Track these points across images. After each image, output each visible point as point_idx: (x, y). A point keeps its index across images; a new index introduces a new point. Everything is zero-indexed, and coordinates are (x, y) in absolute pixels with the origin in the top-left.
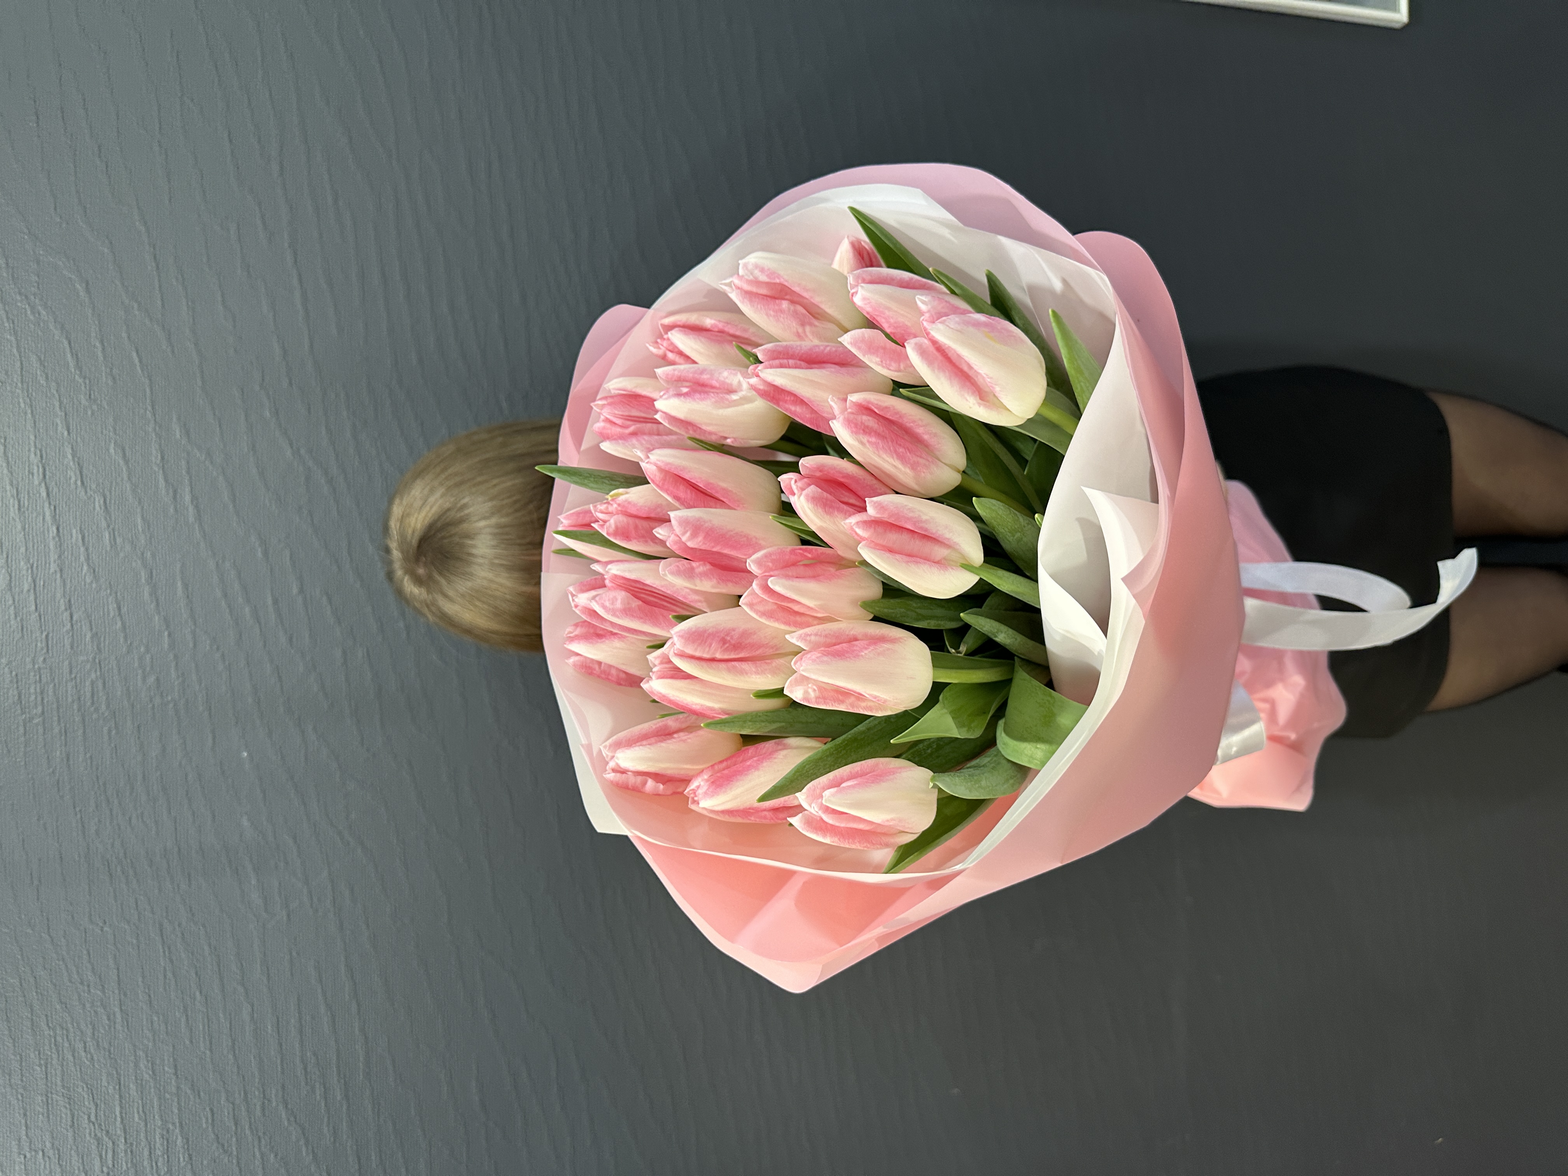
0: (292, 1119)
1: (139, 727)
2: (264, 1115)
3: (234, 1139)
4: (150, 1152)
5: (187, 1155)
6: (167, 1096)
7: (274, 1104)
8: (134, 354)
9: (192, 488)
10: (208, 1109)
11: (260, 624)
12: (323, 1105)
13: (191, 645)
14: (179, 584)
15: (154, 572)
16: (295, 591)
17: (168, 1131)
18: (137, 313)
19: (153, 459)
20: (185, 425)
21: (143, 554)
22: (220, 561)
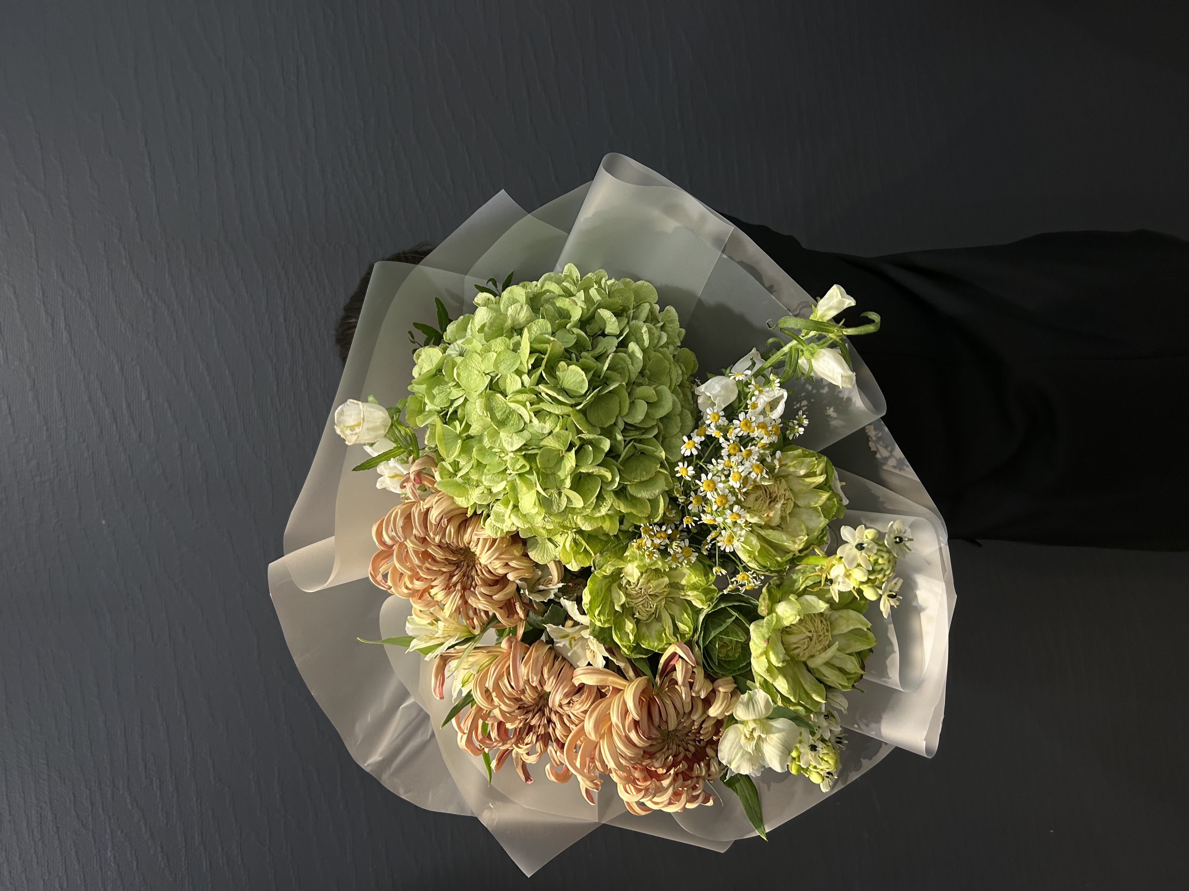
0: (135, 804)
1: (23, 499)
2: (113, 799)
3: (90, 817)
4: (28, 823)
5: (55, 828)
6: (40, 780)
7: (121, 792)
8: (23, 215)
9: (65, 316)
10: (71, 794)
11: (116, 423)
12: (158, 794)
13: (64, 437)
14: (55, 391)
15: (36, 382)
16: (144, 398)
17: (41, 808)
18: (25, 183)
19: (37, 295)
20: (61, 269)
21: (28, 367)
22: (86, 374)
